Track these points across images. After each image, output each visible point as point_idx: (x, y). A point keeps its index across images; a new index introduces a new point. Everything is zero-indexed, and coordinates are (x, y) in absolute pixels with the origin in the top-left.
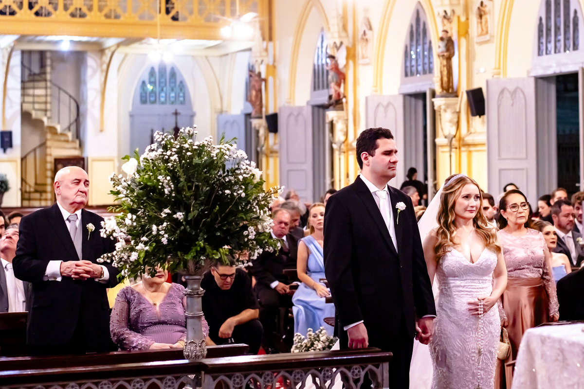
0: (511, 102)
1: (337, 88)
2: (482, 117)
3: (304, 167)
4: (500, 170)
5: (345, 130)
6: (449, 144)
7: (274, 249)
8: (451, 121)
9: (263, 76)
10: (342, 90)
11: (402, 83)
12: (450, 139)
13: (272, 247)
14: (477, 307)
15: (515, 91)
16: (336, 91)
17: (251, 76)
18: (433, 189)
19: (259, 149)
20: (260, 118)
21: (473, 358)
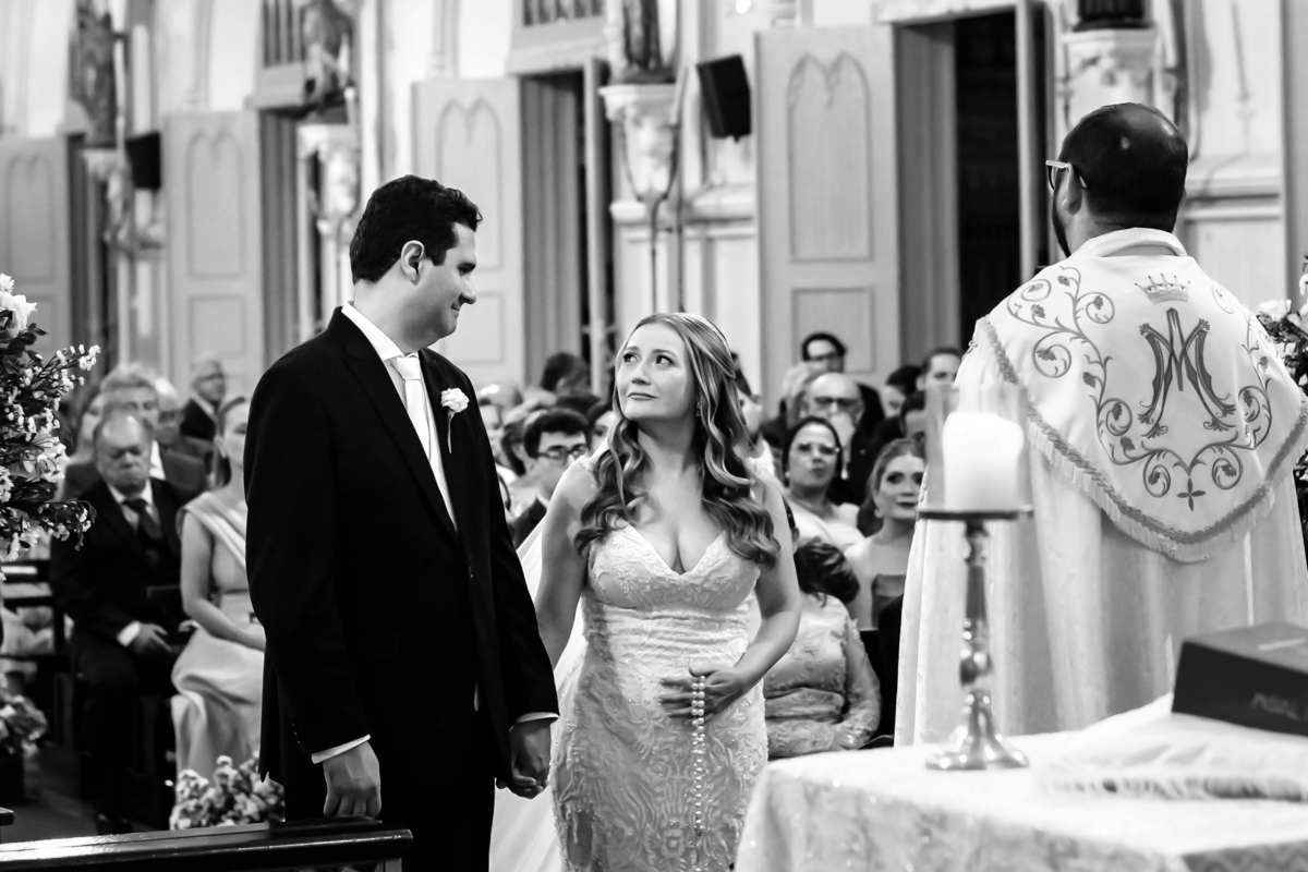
0: (826, 97)
1: (328, 58)
2: (743, 140)
3: (236, 287)
4: (797, 293)
5: (353, 179)
6: (649, 218)
7: (71, 531)
8: (654, 153)
9: (118, 24)
10: (343, 64)
11: (516, 43)
12: (652, 204)
13: (65, 524)
14: (687, 695)
15: (837, 64)
16: (326, 68)
17: (82, 26)
18: (606, 349)
19: (108, 237)
20: (109, 145)
21: (673, 843)
